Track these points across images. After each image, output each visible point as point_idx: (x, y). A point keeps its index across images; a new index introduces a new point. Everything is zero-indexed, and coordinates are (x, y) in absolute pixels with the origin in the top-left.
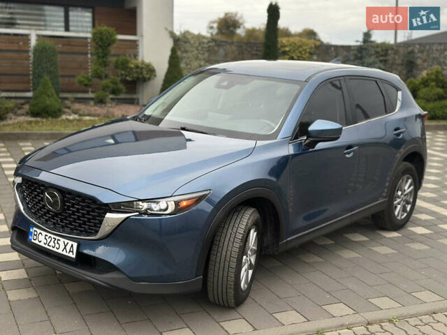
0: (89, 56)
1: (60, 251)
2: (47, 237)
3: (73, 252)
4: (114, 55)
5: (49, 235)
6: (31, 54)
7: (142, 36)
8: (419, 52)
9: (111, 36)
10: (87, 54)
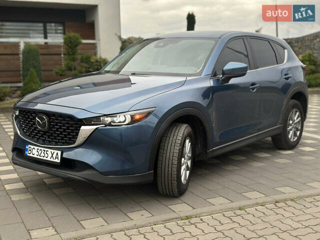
0: (62, 55)
1: (48, 159)
2: (38, 151)
3: (58, 158)
4: (80, 54)
5: (40, 148)
6: (21, 56)
7: (99, 40)
8: (295, 42)
9: (77, 40)
10: (60, 54)
